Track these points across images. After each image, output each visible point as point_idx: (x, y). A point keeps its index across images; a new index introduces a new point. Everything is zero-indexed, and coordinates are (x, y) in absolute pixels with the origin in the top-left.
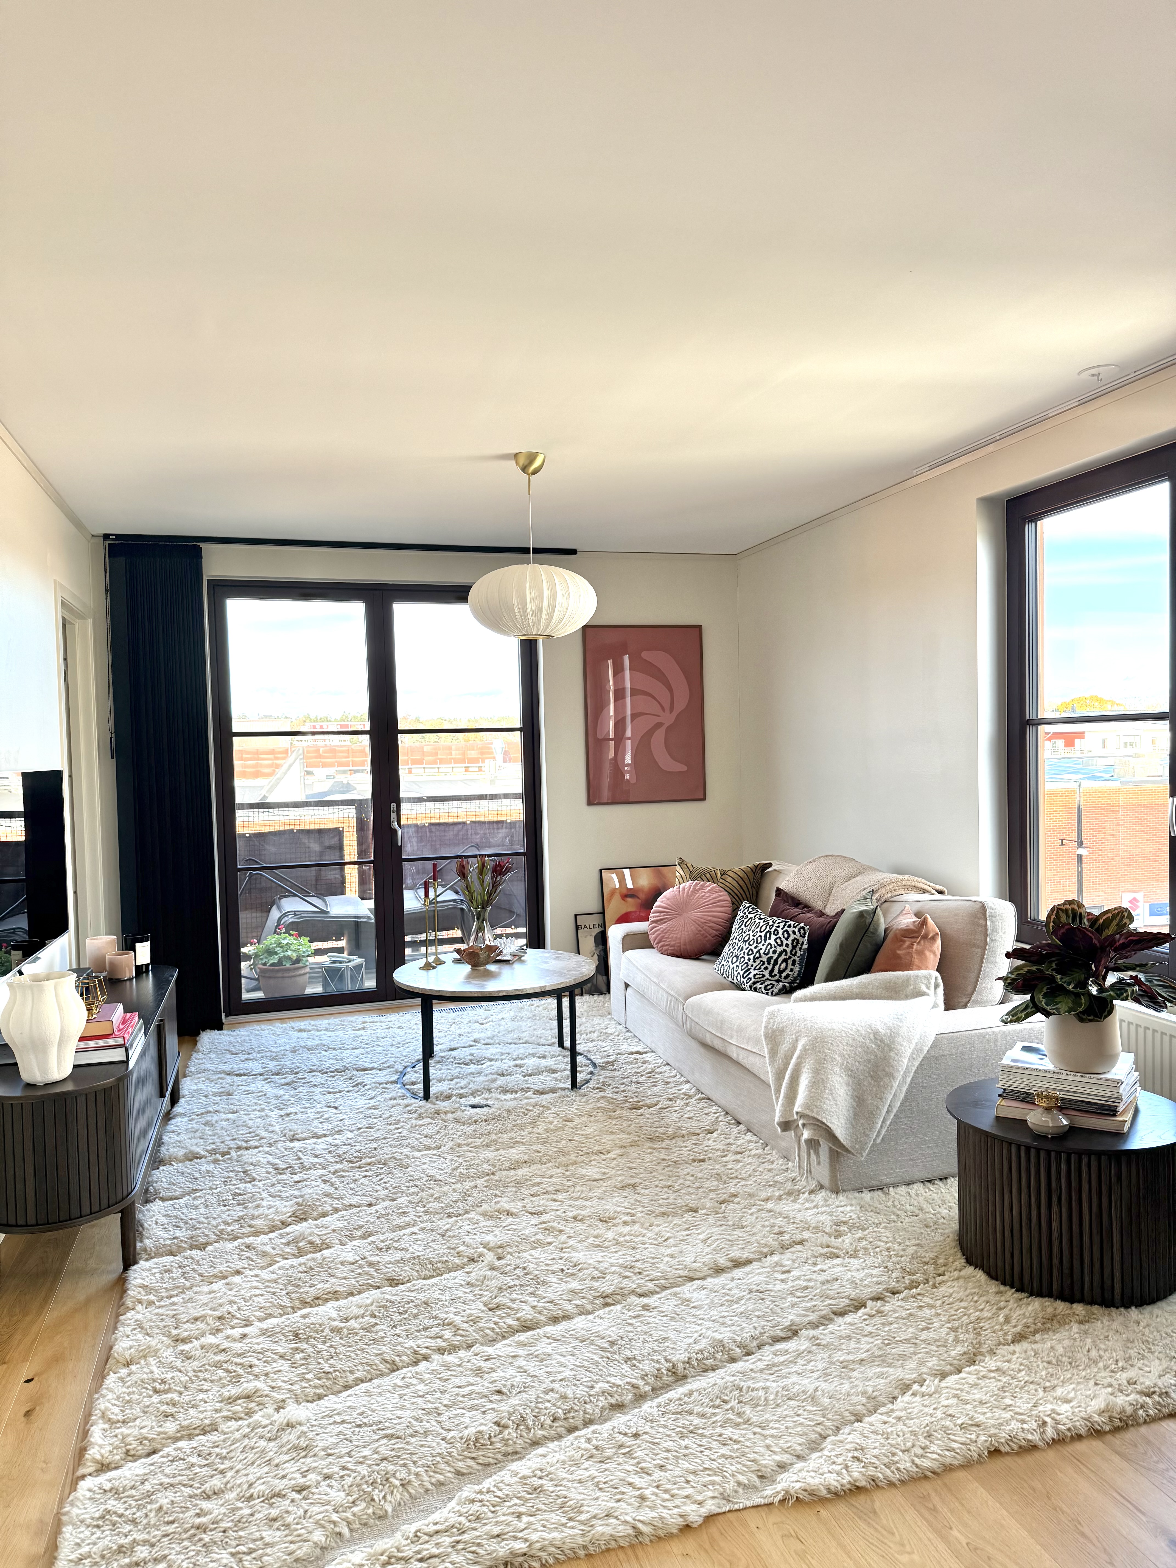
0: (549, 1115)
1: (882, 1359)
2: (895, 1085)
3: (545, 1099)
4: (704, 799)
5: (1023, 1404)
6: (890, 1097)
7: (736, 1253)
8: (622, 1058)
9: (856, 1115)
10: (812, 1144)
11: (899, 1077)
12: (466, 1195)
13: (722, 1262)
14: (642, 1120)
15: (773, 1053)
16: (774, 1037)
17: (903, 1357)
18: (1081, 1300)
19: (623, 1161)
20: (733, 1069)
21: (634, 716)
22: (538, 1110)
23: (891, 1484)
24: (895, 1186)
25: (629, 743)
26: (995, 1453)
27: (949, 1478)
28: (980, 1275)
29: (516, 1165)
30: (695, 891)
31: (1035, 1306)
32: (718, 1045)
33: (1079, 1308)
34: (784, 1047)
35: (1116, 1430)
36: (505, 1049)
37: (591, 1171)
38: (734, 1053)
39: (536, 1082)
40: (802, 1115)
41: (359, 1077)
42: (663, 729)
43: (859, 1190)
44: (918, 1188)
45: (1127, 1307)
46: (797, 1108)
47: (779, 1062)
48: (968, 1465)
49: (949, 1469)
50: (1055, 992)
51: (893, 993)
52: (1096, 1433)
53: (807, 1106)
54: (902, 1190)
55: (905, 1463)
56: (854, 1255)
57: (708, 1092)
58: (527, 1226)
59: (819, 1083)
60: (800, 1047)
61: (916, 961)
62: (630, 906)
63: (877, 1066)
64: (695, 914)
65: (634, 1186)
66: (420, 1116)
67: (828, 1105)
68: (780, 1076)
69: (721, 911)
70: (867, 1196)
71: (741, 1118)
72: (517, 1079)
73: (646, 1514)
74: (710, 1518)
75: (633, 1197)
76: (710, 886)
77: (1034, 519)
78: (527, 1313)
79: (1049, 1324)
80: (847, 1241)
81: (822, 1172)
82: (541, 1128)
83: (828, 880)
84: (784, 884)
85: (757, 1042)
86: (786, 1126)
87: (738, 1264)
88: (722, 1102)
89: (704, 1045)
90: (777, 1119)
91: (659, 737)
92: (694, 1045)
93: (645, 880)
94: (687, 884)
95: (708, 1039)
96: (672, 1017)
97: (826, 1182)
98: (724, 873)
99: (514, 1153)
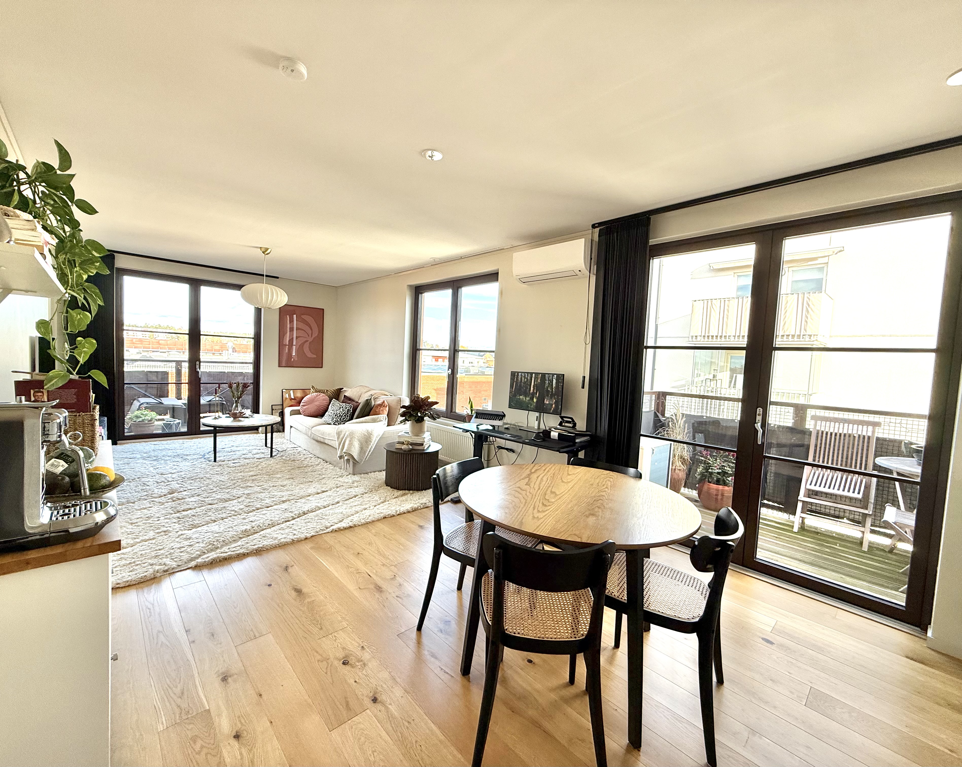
0: (263, 464)
1: (361, 505)
2: (372, 444)
3: (260, 460)
4: (322, 367)
5: (393, 508)
6: (370, 447)
7: (323, 489)
8: (288, 449)
9: (360, 452)
10: (348, 460)
11: (373, 442)
12: (234, 484)
13: (319, 491)
14: (295, 464)
15: (338, 438)
16: (339, 434)
17: (366, 504)
18: (412, 490)
19: (289, 473)
20: (327, 447)
21: (297, 338)
22: (258, 463)
23: (359, 526)
24: (371, 473)
25: (294, 347)
26: (385, 518)
27: (373, 523)
28: (389, 488)
29: (252, 476)
30: (317, 396)
31: (401, 492)
32: (322, 440)
33: (411, 492)
34: (341, 436)
35: (413, 511)
36: (245, 448)
37: (278, 476)
38: (326, 442)
39: (257, 456)
40: (345, 453)
41: (185, 457)
42: (308, 342)
43: (361, 474)
44: (377, 473)
45: (422, 490)
46: (344, 451)
47: (340, 440)
48: (378, 520)
49: (373, 521)
50: (411, 416)
51: (374, 421)
52: (409, 512)
53: (347, 450)
54: (373, 473)
55: (363, 521)
56: (357, 487)
57: (318, 455)
58: (258, 489)
59: (351, 444)
60: (346, 435)
61: (381, 412)
62: (293, 402)
63: (367, 439)
64: (317, 403)
65: (292, 478)
66: (213, 466)
67: (353, 449)
68: (339, 445)
69: (325, 403)
70: (363, 475)
71: (328, 460)
72: (250, 455)
73: (295, 537)
74: (312, 536)
75: (292, 480)
76: (322, 394)
77: (422, 293)
78: (259, 506)
79: (404, 495)
80: (355, 484)
81: (351, 469)
82: (260, 467)
83: (360, 393)
84: (347, 394)
85: (334, 437)
86: (341, 457)
87: (323, 492)
88: (322, 457)
89: (317, 441)
90: (338, 455)
91: (307, 346)
92: (314, 442)
93: (299, 394)
94: (314, 394)
95: (319, 439)
96: (306, 434)
97: (351, 473)
98: (327, 391)
99: (251, 473)
